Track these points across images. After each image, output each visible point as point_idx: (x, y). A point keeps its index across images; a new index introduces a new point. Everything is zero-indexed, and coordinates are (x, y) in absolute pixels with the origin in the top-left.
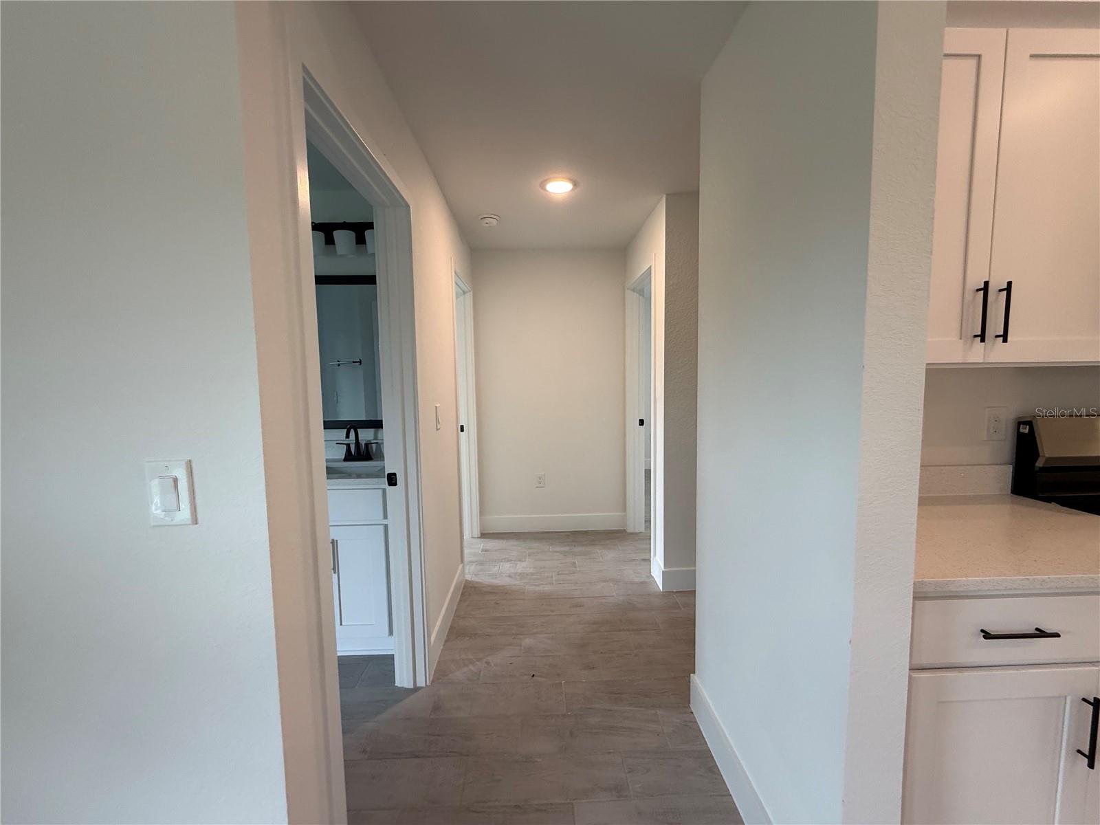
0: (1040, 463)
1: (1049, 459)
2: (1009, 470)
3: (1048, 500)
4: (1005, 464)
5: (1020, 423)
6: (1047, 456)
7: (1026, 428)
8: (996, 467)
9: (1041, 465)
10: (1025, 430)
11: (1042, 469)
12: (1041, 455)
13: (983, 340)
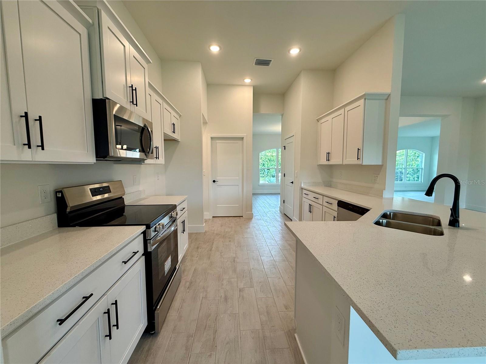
0: (68, 210)
1: (72, 207)
2: (55, 216)
3: (74, 226)
4: (53, 214)
5: (56, 192)
6: (71, 206)
7: (60, 194)
8: (48, 216)
9: (69, 211)
10: (59, 195)
11: (70, 212)
12: (68, 206)
13: (30, 147)
